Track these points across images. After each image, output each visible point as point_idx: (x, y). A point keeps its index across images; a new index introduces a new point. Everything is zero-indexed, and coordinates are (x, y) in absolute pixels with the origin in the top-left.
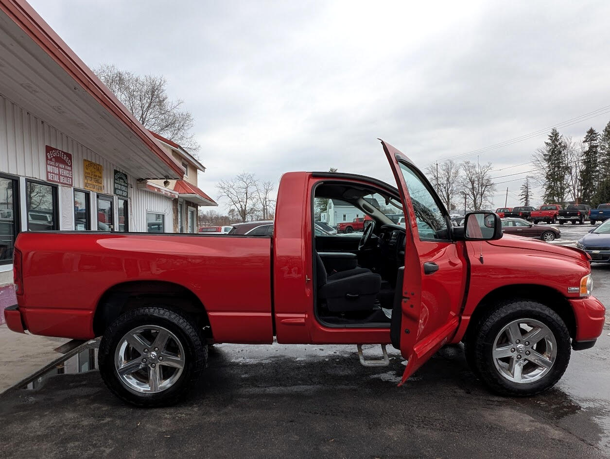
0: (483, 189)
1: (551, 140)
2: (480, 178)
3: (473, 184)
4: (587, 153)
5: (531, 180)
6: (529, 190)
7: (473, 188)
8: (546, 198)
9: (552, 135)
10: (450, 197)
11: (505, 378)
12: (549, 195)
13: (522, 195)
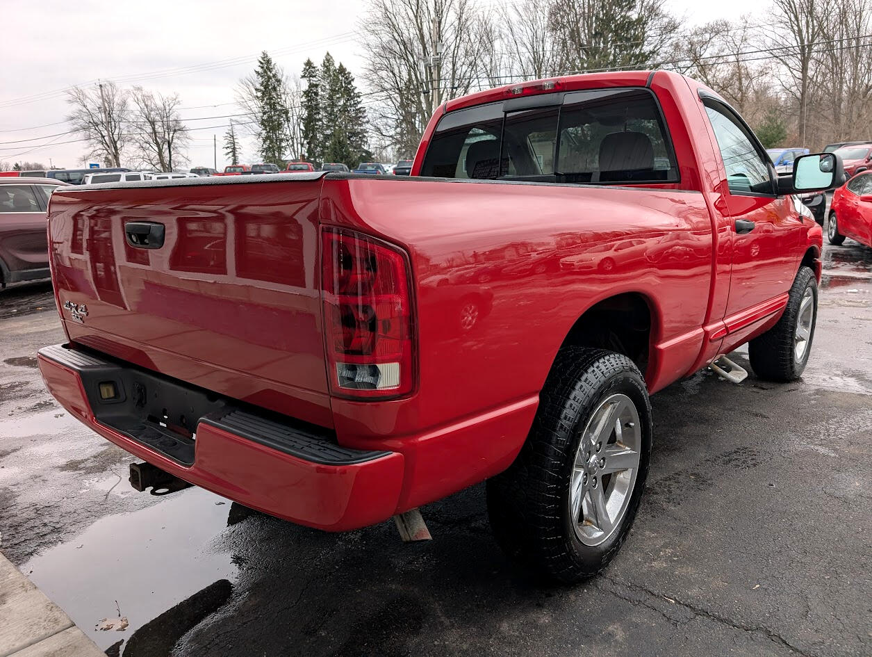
0: (171, 135)
1: (262, 68)
2: (165, 114)
3: (153, 123)
4: (307, 93)
5: (237, 127)
6: (236, 141)
7: (155, 132)
8: (264, 154)
9: (262, 61)
10: (119, 146)
12: (267, 150)
13: (226, 148)
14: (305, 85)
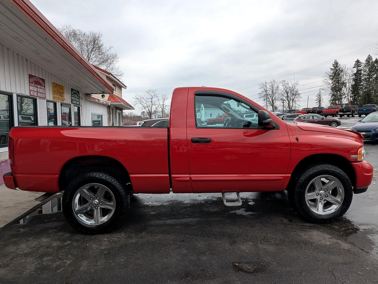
0: (294, 97)
1: (333, 66)
2: (292, 90)
3: (287, 93)
4: (355, 74)
5: (322, 91)
6: (321, 97)
7: (288, 96)
8: (331, 102)
9: (334, 64)
10: (274, 102)
11: (313, 212)
12: (332, 100)
13: (317, 100)
14: (355, 71)
